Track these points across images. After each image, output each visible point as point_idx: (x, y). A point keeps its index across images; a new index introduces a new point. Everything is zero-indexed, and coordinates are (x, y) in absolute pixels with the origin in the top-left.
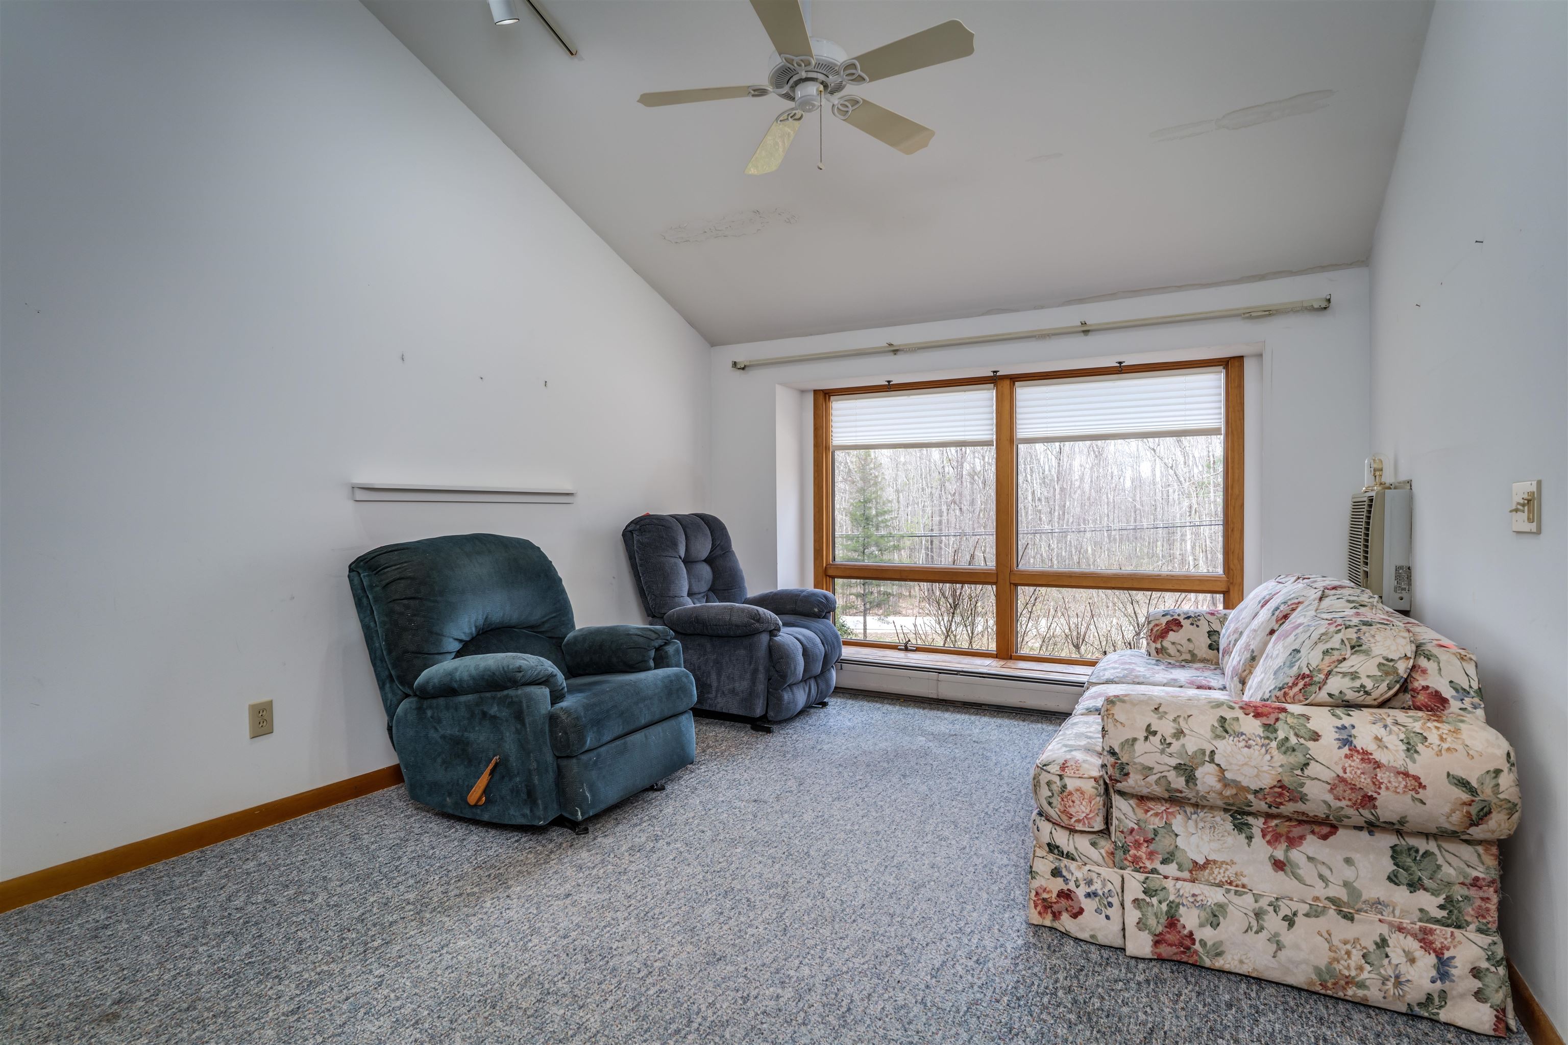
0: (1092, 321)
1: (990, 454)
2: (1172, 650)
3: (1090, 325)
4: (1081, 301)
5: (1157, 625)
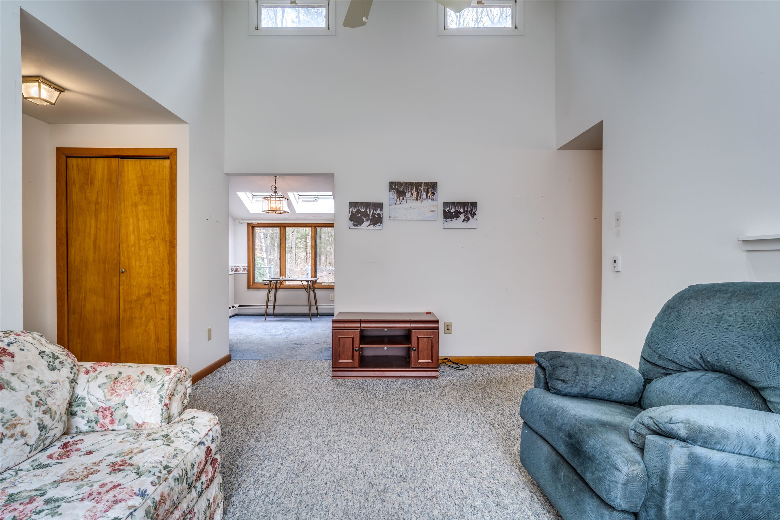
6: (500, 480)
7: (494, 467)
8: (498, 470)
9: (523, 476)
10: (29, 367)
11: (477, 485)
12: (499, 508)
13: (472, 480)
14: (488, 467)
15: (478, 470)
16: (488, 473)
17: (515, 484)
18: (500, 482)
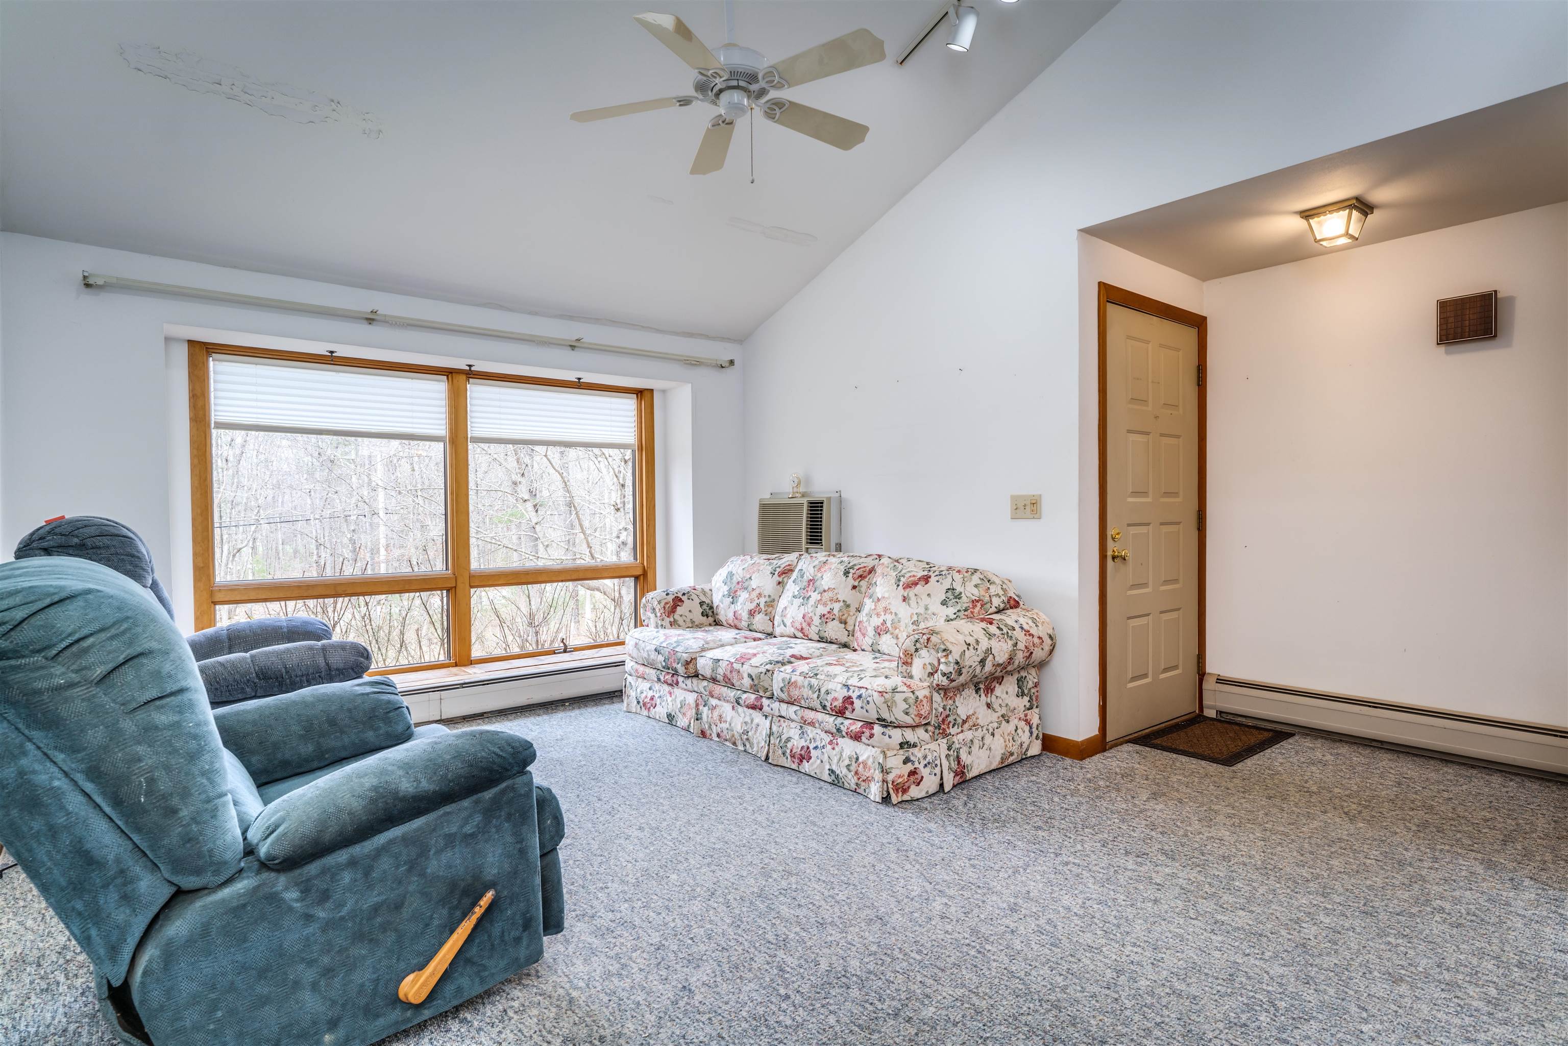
0: (587, 339)
1: (437, 450)
2: (680, 621)
3: (583, 343)
4: (571, 318)
5: (667, 603)
6: (603, 958)
7: (627, 983)
8: (615, 980)
9: (562, 987)
10: (929, 595)
11: (640, 931)
12: (590, 912)
13: (656, 938)
14: (639, 977)
15: (653, 961)
16: (633, 965)
17: (575, 961)
18: (603, 955)
